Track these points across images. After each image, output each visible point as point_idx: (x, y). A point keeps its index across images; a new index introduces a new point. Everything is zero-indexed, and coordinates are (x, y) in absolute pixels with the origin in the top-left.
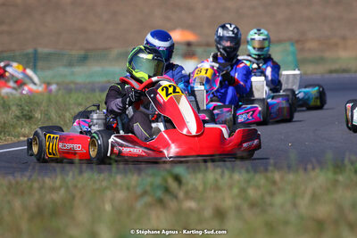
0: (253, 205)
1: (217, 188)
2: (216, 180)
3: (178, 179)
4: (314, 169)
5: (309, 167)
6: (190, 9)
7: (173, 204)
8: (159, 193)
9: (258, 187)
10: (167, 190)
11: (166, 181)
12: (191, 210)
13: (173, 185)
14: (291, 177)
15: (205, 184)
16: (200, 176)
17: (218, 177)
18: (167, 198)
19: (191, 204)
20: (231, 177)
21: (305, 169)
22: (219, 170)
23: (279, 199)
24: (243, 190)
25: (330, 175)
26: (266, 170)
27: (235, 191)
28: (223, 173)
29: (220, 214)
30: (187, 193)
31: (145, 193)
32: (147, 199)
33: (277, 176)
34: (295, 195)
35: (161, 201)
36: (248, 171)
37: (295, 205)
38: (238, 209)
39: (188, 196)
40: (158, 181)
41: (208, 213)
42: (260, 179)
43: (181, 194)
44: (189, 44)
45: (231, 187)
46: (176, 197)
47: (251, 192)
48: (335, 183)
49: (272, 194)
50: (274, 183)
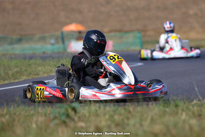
0: (117, 125)
2: (96, 110)
3: (74, 109)
4: (152, 104)
6: (80, 12)
7: (72, 124)
8: (64, 118)
9: (120, 115)
10: (68, 116)
11: (67, 111)
12: (82, 127)
13: (72, 113)
14: (139, 109)
15: (89, 112)
16: (87, 108)
17: (97, 108)
18: (68, 121)
19: (82, 124)
20: (105, 109)
21: (148, 105)
22: (98, 105)
23: (132, 122)
24: (112, 116)
25: (161, 108)
26: (125, 105)
27: (107, 117)
28: (100, 108)
30: (79, 117)
31: (55, 118)
32: (56, 121)
33: (131, 108)
34: (141, 120)
35: (64, 122)
36: (114, 105)
37: (141, 125)
38: (109, 127)
39: (80, 119)
40: (63, 111)
41: (92, 129)
42: (121, 110)
43: (76, 119)
44: (80, 32)
45: (104, 114)
46: (73, 120)
47: (116, 117)
48: (165, 113)
49: (128, 119)
50: (130, 112)
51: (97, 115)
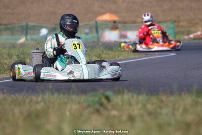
0: (150, 114)
2: (129, 100)
3: (108, 98)
4: (185, 94)
5: (183, 93)
6: (115, 2)
8: (97, 106)
9: (153, 104)
10: (101, 104)
11: (100, 99)
12: (115, 116)
13: (105, 101)
14: (172, 98)
15: (122, 101)
16: (120, 97)
18: (101, 109)
19: (115, 113)
20: (137, 98)
22: (131, 94)
23: (164, 111)
24: (144, 106)
25: (194, 98)
26: (157, 94)
27: (140, 106)
28: (132, 97)
29: (131, 119)
30: (112, 106)
31: (89, 106)
32: (90, 109)
33: (164, 98)
34: (174, 109)
35: (98, 111)
36: (147, 94)
37: (174, 115)
38: (142, 116)
39: (114, 108)
40: (96, 99)
41: (124, 118)
42: (154, 99)
43: (109, 107)
45: (137, 103)
46: (106, 108)
47: (149, 107)
48: (197, 103)
49: (161, 108)
50: (162, 101)
51: (130, 104)
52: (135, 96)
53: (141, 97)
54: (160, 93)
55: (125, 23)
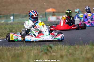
0: (70, 54)
1: (61, 50)
3: (51, 47)
4: (86, 45)
5: (85, 44)
6: (54, 3)
7: (49, 54)
8: (46, 51)
9: (72, 49)
10: (48, 50)
11: (48, 48)
12: (54, 55)
14: (81, 47)
15: (58, 49)
16: (56, 46)
17: (61, 47)
18: (48, 52)
19: (54, 54)
22: (61, 45)
23: (77, 53)
24: (68, 50)
25: (91, 46)
26: (74, 45)
27: (66, 50)
29: (62, 56)
30: (53, 51)
31: (42, 51)
32: (43, 53)
33: (77, 47)
34: (81, 52)
35: (46, 53)
36: (69, 45)
37: (81, 54)
38: (67, 55)
40: (45, 48)
41: (59, 56)
42: (72, 47)
43: (52, 51)
44: (54, 12)
45: (65, 49)
46: (50, 52)
47: (70, 51)
48: (92, 49)
49: (75, 51)
52: (64, 46)
53: (66, 47)
54: (75, 45)
55: (59, 12)
